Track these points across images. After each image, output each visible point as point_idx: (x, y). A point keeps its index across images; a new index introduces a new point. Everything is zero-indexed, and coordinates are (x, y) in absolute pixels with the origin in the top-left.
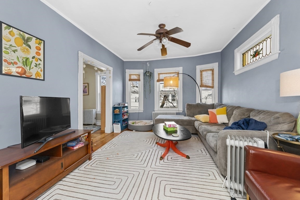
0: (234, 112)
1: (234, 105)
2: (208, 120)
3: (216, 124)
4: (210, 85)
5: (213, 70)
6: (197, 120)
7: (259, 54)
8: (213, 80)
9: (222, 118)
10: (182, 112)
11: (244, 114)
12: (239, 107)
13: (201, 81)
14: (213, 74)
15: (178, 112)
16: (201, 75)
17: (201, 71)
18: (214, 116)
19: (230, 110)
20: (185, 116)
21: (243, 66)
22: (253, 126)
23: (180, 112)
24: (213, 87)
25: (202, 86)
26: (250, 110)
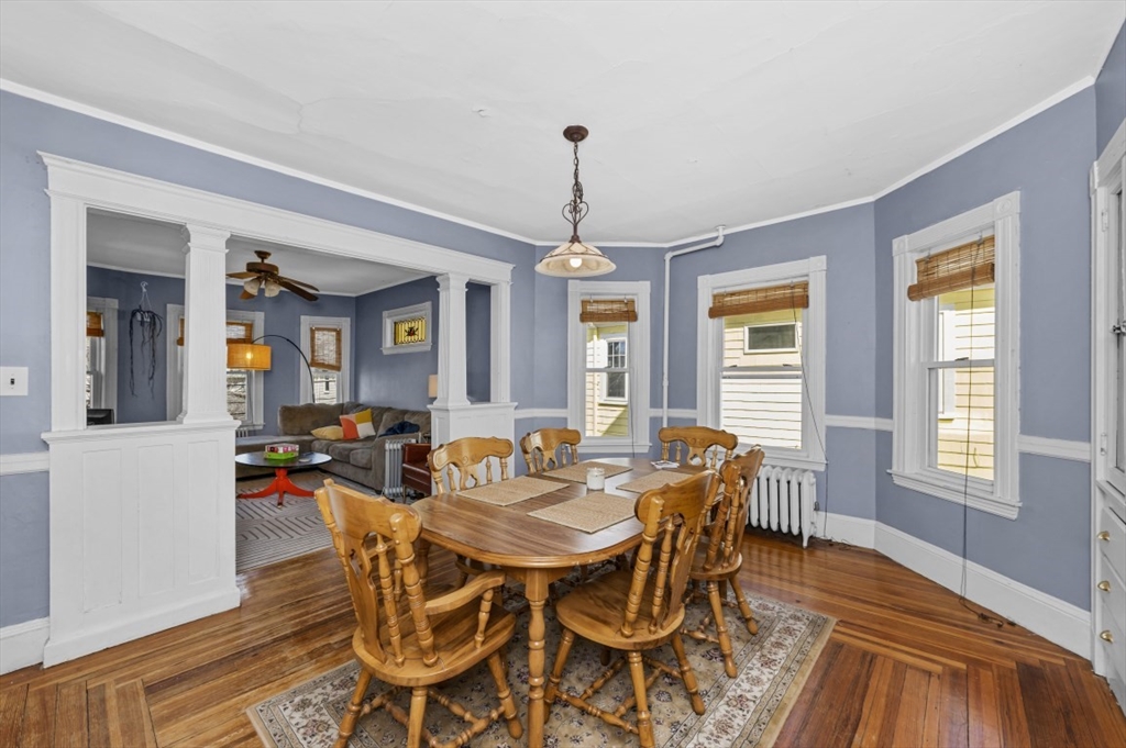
0: (384, 417)
1: (382, 405)
2: (341, 435)
3: (356, 439)
4: (333, 362)
5: (339, 333)
6: (318, 439)
7: (414, 334)
8: (339, 353)
9: (365, 429)
10: (261, 428)
11: (397, 418)
12: (389, 409)
13: (313, 351)
14: (339, 340)
15: (251, 428)
16: (313, 339)
17: (311, 329)
18: (352, 426)
19: (377, 414)
20: (278, 435)
21: (395, 344)
22: (408, 429)
23: (257, 428)
24: (338, 368)
25: (314, 363)
26: (405, 412)
